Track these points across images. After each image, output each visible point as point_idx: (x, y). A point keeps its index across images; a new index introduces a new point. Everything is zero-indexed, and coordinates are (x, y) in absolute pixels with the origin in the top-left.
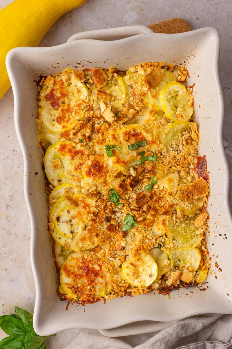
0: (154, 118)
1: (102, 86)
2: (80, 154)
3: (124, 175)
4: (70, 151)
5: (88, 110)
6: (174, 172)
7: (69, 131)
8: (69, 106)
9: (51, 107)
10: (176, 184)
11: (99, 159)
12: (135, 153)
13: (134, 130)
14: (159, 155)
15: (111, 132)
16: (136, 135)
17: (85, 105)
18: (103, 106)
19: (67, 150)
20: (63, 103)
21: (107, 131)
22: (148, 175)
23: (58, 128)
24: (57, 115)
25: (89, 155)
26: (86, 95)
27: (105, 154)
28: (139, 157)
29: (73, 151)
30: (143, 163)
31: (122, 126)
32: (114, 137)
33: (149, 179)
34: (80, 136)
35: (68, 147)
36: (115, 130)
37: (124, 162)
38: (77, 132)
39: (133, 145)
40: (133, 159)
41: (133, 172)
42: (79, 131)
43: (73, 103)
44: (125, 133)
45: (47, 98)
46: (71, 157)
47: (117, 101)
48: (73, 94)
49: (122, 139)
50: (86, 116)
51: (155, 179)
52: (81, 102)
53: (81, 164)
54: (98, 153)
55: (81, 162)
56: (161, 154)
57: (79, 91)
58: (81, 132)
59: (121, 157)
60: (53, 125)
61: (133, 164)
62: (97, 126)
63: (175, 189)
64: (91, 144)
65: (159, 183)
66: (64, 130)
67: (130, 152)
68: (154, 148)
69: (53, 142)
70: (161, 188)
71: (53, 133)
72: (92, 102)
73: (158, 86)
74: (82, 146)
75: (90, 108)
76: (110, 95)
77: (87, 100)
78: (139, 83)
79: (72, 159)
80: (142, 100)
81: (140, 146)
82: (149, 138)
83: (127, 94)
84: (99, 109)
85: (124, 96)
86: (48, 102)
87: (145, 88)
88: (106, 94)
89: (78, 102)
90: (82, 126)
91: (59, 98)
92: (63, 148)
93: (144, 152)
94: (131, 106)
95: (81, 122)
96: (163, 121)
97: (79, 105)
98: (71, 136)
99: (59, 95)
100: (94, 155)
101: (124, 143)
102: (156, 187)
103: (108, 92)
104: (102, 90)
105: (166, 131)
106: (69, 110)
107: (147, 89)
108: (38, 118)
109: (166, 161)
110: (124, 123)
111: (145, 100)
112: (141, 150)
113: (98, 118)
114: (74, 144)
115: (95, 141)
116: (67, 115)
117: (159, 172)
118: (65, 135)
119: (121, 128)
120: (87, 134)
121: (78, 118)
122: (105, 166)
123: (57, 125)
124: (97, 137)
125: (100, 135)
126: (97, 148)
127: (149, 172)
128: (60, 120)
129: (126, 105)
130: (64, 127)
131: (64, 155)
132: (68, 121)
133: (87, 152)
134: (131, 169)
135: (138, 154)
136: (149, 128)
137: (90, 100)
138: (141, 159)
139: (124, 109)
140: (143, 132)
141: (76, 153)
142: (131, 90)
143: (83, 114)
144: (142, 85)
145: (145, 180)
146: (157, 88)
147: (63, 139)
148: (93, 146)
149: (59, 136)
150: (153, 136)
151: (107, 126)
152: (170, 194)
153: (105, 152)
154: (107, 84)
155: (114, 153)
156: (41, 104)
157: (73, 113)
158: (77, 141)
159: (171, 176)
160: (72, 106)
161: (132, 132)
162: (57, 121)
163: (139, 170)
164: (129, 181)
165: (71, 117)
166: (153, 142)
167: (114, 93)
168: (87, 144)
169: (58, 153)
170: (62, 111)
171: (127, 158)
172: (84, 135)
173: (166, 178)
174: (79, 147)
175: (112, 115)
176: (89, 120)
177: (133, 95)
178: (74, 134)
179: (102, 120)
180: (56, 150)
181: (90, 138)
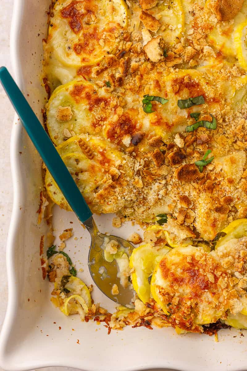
0: (221, 65)
1: (149, 6)
2: (102, 104)
3: (165, 145)
4: (88, 97)
5: (124, 39)
6: (239, 150)
7: (90, 67)
8: (95, 29)
9: (68, 28)
10: (241, 167)
11: (131, 114)
12: (185, 114)
13: (190, 78)
14: (221, 121)
15: (153, 75)
16: (191, 86)
17: (121, 31)
18: (146, 37)
19: (83, 95)
20: (88, 24)
21: (148, 73)
22: (200, 148)
23: (75, 60)
24: (76, 41)
25: (116, 107)
26: (124, 16)
27: (141, 109)
28: (191, 120)
29: (93, 97)
30: (195, 130)
31: (172, 70)
32: (158, 84)
33: (202, 154)
34: (106, 76)
35: (87, 90)
36: (160, 73)
37: (167, 124)
38: (102, 71)
39: (184, 101)
40: (181, 122)
41: (179, 142)
42: (106, 68)
43: (102, 26)
44: (175, 81)
45: (64, 13)
46: (88, 107)
47: (168, 31)
48: (105, 13)
49: (169, 89)
50: (120, 48)
51: (210, 156)
52: (115, 25)
53: (103, 119)
54: (130, 106)
55: (104, 116)
56: (224, 121)
57: (114, 9)
58: (109, 70)
59: (164, 115)
60: (68, 55)
61: (181, 129)
62: (133, 64)
63: (239, 175)
64: (121, 90)
65: (216, 161)
66: (83, 64)
67: (179, 110)
68: (215, 110)
69: (64, 81)
70: (218, 170)
71: (66, 66)
72: (131, 29)
73: (233, 18)
74: (107, 91)
75: (128, 38)
76: (160, 22)
77: (124, 25)
78: (206, 10)
79: (90, 109)
80: (206, 36)
81: (194, 104)
82: (210, 93)
83: (185, 24)
84: (141, 40)
85: (180, 26)
86: (65, 20)
87: (214, 19)
88: (154, 19)
89: (111, 26)
90: (112, 63)
91: (83, 15)
92: (77, 91)
93: (199, 114)
94: (188, 42)
95: (111, 55)
96: (234, 71)
97: (111, 30)
98: (93, 75)
99: (83, 11)
100: (124, 107)
101: (171, 95)
102: (210, 168)
103: (157, 16)
104: (148, 12)
105: (237, 86)
106: (94, 35)
107: (216, 20)
108: (45, 40)
109: (230, 131)
110: (176, 67)
111: (211, 37)
112: (195, 110)
113: (138, 54)
114: (95, 88)
115: (128, 87)
116: (91, 42)
117: (217, 147)
118: (84, 71)
119: (170, 72)
120: (117, 75)
121: (107, 49)
122: (138, 126)
123: (74, 55)
124: (132, 82)
125: (137, 78)
126: (129, 98)
127: (203, 143)
128: (79, 49)
129: (182, 40)
130: (84, 60)
131: (77, 102)
132: (91, 52)
133: (113, 102)
134: (177, 136)
135: (190, 116)
136: (211, 78)
137: (128, 25)
138: (193, 123)
139: (179, 46)
140: (203, 82)
141: (98, 101)
142: (191, 18)
143: (116, 44)
144: (210, 13)
145: (196, 155)
146: (232, 22)
147: (80, 78)
148: (124, 94)
149: (75, 73)
150: (216, 90)
151: (149, 66)
152: (231, 181)
153: (140, 106)
154: (157, 5)
155: (154, 109)
156: (53, 20)
157: (101, 42)
158: (101, 83)
159: (235, 154)
160: (100, 30)
161: (186, 80)
162: (75, 49)
163: (188, 138)
164: (171, 154)
165: (97, 47)
166: (215, 100)
167: (166, 20)
168: (115, 90)
169: (70, 97)
170: (85, 35)
171: (172, 119)
172: (113, 76)
173: (228, 157)
174: (102, 93)
175: (159, 51)
176: (123, 54)
177: (193, 27)
178: (99, 73)
179: (142, 58)
180: (67, 93)
181: (121, 81)
